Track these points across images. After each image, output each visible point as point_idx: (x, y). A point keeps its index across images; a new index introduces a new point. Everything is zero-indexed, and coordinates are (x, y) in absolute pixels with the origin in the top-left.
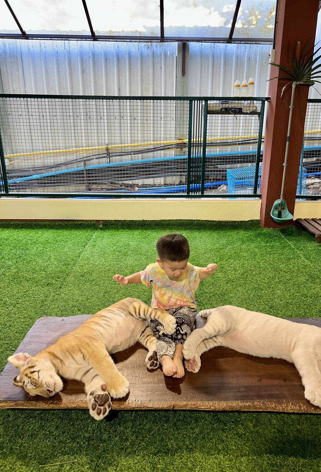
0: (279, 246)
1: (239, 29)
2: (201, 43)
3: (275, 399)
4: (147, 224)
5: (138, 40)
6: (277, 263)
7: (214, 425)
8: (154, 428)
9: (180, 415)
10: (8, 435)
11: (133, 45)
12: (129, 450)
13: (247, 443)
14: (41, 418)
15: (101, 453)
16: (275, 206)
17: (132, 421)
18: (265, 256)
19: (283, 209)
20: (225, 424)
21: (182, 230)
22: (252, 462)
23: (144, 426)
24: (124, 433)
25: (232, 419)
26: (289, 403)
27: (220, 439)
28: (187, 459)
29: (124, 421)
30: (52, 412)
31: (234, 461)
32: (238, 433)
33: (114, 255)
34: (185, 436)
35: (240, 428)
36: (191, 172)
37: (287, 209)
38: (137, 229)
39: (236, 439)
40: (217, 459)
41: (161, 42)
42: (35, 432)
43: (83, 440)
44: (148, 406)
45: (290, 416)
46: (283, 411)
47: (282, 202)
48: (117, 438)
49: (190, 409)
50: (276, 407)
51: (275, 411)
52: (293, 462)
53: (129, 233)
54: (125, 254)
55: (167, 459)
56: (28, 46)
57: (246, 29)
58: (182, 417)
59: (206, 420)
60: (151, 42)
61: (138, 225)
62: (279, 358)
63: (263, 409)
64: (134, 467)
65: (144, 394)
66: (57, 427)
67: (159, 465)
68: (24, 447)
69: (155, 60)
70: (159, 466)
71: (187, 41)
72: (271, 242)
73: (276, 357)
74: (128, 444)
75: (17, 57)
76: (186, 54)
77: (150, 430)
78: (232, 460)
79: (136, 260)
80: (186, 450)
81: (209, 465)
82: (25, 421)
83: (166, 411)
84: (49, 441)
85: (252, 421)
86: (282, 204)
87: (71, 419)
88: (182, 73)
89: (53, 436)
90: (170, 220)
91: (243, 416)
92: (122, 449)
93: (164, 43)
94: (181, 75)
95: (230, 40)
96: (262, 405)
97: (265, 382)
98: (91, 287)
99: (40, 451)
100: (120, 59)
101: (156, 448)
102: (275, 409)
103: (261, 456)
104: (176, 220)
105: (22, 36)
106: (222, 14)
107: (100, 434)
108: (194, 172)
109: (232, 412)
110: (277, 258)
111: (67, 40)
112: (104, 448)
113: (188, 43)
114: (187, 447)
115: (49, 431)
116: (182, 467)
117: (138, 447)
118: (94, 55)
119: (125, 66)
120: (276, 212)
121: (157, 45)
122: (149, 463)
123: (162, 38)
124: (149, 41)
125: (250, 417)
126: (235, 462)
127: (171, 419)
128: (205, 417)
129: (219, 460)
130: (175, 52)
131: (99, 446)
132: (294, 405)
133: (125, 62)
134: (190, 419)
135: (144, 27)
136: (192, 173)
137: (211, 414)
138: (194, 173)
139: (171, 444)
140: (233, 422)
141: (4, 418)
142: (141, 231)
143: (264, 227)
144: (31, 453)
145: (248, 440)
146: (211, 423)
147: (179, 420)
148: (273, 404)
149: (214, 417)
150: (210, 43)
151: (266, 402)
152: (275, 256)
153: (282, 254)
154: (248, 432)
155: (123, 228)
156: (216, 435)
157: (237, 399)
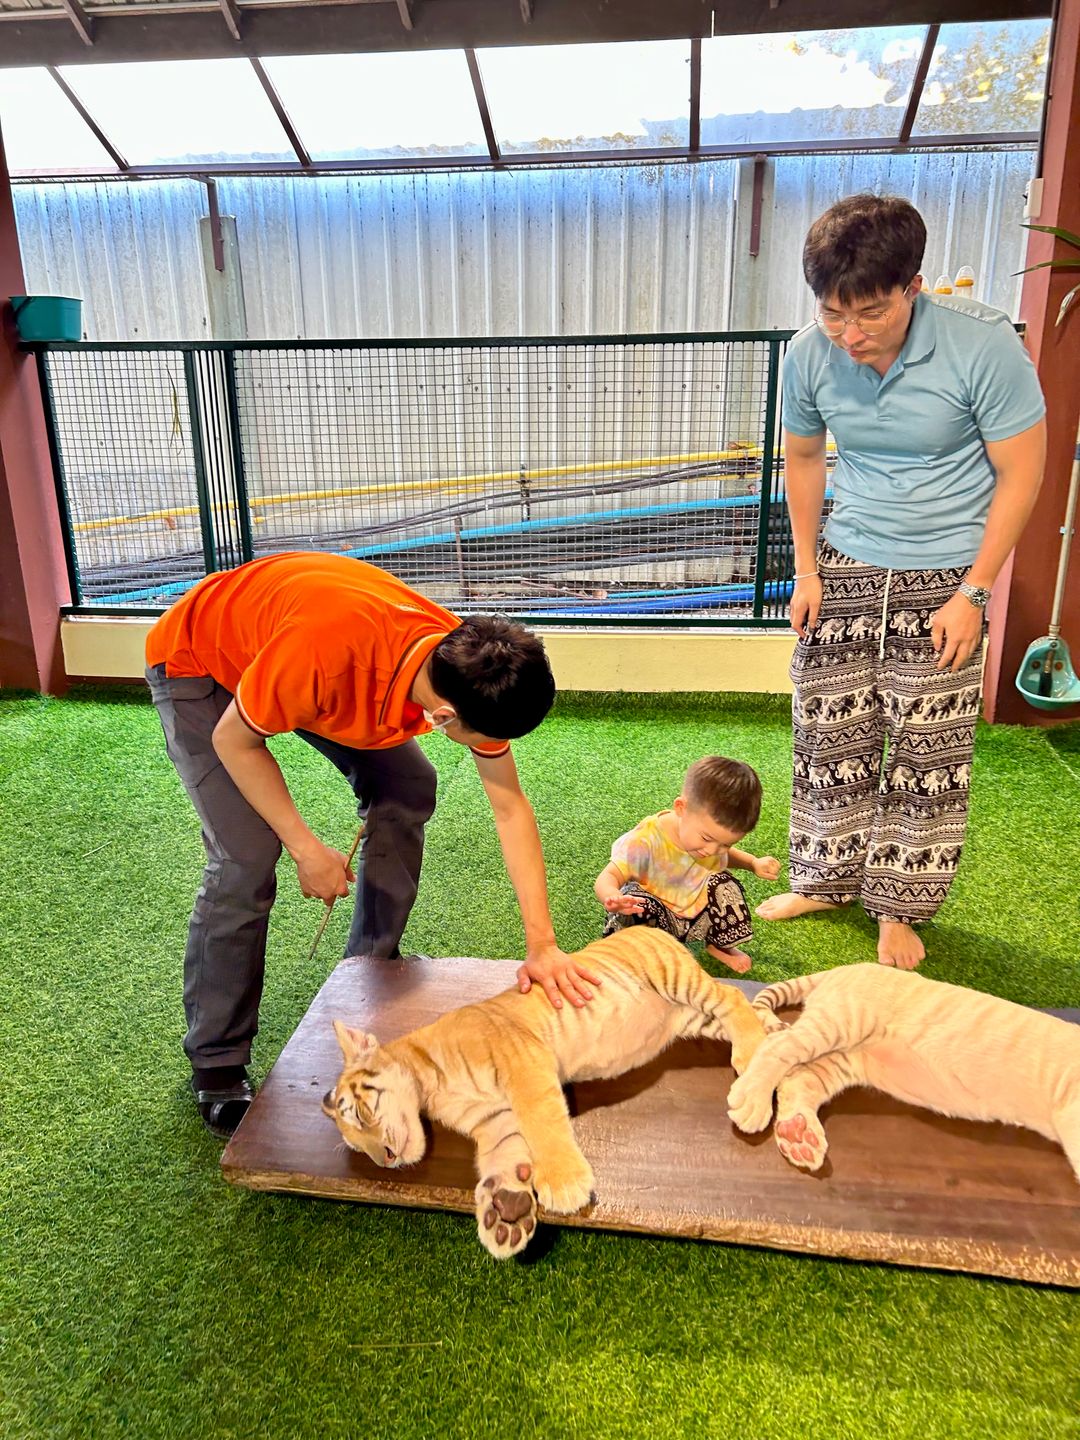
0: (1038, 785)
1: (932, 109)
2: (810, 158)
3: (996, 1240)
4: (632, 703)
5: (623, 162)
6: (1029, 836)
7: (813, 1292)
8: (645, 1281)
9: (718, 1256)
10: (270, 1260)
11: (609, 175)
12: (578, 1333)
13: (908, 1353)
14: (350, 1225)
15: (505, 1331)
16: (1030, 659)
17: (586, 1258)
18: (994, 812)
19: (1059, 667)
20: (848, 1296)
21: (736, 723)
22: (921, 1407)
23: (619, 1273)
24: (564, 1287)
25: (867, 1282)
26: (1040, 1257)
27: (830, 1334)
28: (735, 1376)
29: (564, 1255)
30: (376, 1211)
31: (869, 1396)
32: (885, 1323)
33: (539, 794)
34: (731, 1314)
35: (891, 1312)
36: (770, 543)
37: (1070, 667)
38: (604, 716)
39: (877, 1338)
40: (820, 1385)
41: (689, 162)
42: (337, 1258)
43: (459, 1292)
44: (633, 1222)
45: (1041, 1295)
46: (1019, 1278)
47: (1054, 646)
48: (546, 1299)
49: (747, 1242)
50: (998, 1262)
51: (994, 1273)
52: (1043, 1422)
53: (581, 728)
54: (568, 791)
55: (681, 1370)
56: (316, 193)
57: (955, 109)
58: (723, 1261)
59: (793, 1279)
60: (660, 163)
61: (606, 706)
62: (1018, 1124)
63: (957, 1264)
64: (590, 1380)
65: (621, 1188)
66: (391, 1252)
67: (659, 1381)
68: (310, 1293)
69: (669, 217)
70: (658, 1385)
71: (769, 154)
72: (1016, 769)
73: (1011, 1122)
74: (576, 1315)
75: (284, 228)
76: (765, 194)
77: (634, 1288)
78: (864, 1394)
79: (598, 809)
80: (733, 1351)
81: (797, 1398)
82: (311, 1228)
83: (681, 1240)
84: (372, 1285)
85: (927, 1294)
86: (1055, 652)
87: (427, 1235)
88: (752, 250)
89: (382, 1272)
90: (699, 694)
91: (902, 1280)
92: (561, 1327)
93: (697, 165)
94: (748, 257)
95: (904, 142)
96: (955, 1253)
97: (969, 1189)
98: (475, 882)
99: (350, 1307)
100: (568, 218)
101: (652, 1336)
102: (995, 1269)
103: (948, 1392)
104: (717, 694)
105: (301, 168)
106: (880, 68)
107: (501, 1282)
108: (777, 543)
109: (868, 1263)
110: (1030, 822)
111: (422, 172)
112: (512, 1320)
113: (770, 159)
114: (737, 1343)
115: (372, 1259)
116: (719, 1395)
117: (602, 1328)
118: (496, 212)
119: (584, 236)
120: (1036, 678)
121: (677, 171)
122: (633, 1372)
123: (695, 152)
124: (655, 161)
125: (923, 1286)
126: (872, 1401)
127: (693, 1264)
128: (789, 1270)
129: (825, 1389)
130: (730, 189)
131: (501, 1313)
132: (1054, 1263)
133: (583, 224)
134: (745, 1271)
135: (644, 122)
136: (773, 549)
137: (806, 1264)
138: (777, 547)
139: (692, 1330)
140: (869, 1292)
141: (259, 1216)
142: (612, 724)
143: (995, 722)
144: (328, 1312)
145: (912, 1343)
146: (806, 1289)
147: (717, 1270)
148: (991, 1252)
149: (815, 1273)
150: (840, 157)
151: (968, 1247)
152: (1025, 814)
153: (1048, 810)
154: (914, 1325)
155: (562, 714)
156: (821, 1321)
157: (882, 1230)
